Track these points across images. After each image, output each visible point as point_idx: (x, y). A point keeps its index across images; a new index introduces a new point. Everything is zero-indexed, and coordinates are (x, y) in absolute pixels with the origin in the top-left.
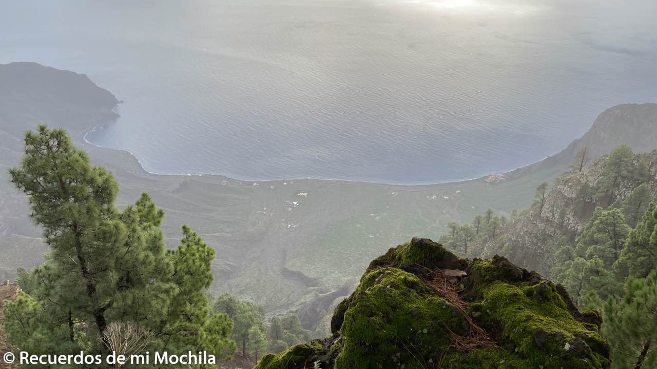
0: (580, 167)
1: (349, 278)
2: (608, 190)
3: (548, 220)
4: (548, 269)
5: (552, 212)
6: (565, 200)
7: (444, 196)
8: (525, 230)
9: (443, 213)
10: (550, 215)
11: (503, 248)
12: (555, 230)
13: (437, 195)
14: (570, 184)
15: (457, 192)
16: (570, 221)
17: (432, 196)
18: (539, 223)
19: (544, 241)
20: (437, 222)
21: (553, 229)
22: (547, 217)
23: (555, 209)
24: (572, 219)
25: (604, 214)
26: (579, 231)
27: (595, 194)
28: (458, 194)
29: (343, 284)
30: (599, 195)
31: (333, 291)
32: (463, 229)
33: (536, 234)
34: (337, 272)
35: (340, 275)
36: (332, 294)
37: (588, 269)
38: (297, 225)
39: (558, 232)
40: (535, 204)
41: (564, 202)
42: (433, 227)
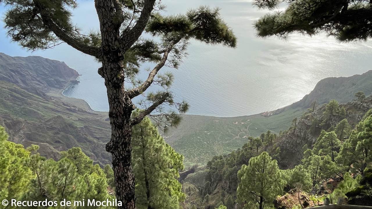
0: (313, 110)
1: (195, 164)
2: (327, 122)
3: (298, 136)
4: (299, 160)
5: (300, 132)
6: (306, 126)
7: (242, 122)
8: (287, 141)
9: (241, 131)
10: (299, 134)
11: (276, 150)
12: (302, 141)
13: (238, 122)
14: (308, 118)
15: (248, 120)
16: (309, 137)
17: (235, 122)
18: (294, 137)
19: (296, 146)
20: (238, 136)
21: (300, 140)
22: (298, 135)
23: (301, 130)
24: (310, 135)
25: (327, 134)
26: (313, 141)
27: (321, 124)
28: (249, 121)
29: (191, 167)
30: (323, 124)
31: (187, 171)
32: (256, 140)
33: (292, 143)
34: (188, 161)
35: (190, 162)
36: (186, 172)
37: (324, 161)
38: (168, 137)
39: (303, 141)
40: (291, 128)
41: (306, 127)
42: (237, 138)
